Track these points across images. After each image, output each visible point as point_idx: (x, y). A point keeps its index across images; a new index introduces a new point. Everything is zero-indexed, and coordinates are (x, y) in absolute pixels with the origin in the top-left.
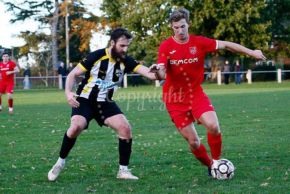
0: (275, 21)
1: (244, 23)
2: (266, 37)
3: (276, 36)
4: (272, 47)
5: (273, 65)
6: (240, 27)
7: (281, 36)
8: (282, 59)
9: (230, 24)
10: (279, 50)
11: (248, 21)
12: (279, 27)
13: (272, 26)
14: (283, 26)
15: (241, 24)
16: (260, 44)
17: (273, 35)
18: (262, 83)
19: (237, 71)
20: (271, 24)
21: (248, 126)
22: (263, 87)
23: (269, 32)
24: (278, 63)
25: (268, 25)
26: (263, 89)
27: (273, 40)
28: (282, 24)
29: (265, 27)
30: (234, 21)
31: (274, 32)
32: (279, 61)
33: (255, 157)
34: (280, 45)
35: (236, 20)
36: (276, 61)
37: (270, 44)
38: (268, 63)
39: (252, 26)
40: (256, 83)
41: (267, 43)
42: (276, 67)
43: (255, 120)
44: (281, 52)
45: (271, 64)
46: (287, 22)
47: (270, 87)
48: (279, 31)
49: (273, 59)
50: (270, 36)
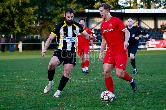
0: (41, 6)
1: (17, 6)
2: (34, 17)
3: (41, 17)
4: (38, 25)
5: (39, 38)
6: (15, 9)
7: (45, 17)
8: (46, 34)
9: (7, 7)
10: (44, 27)
11: (20, 5)
12: (44, 10)
13: (39, 10)
14: (46, 10)
15: (15, 7)
16: (29, 22)
17: (39, 16)
18: (30, 52)
19: (11, 42)
20: (37, 8)
22: (31, 55)
23: (36, 14)
24: (43, 37)
25: (35, 8)
27: (39, 20)
28: (46, 8)
29: (33, 10)
30: (10, 5)
31: (40, 14)
32: (43, 35)
34: (44, 24)
36: (41, 35)
37: (37, 23)
38: (35, 36)
39: (24, 9)
40: (25, 52)
41: (34, 22)
42: (41, 40)
43: (23, 79)
44: (45, 29)
45: (37, 37)
46: (50, 7)
47: (36, 55)
48: (44, 13)
49: (39, 34)
50: (36, 16)
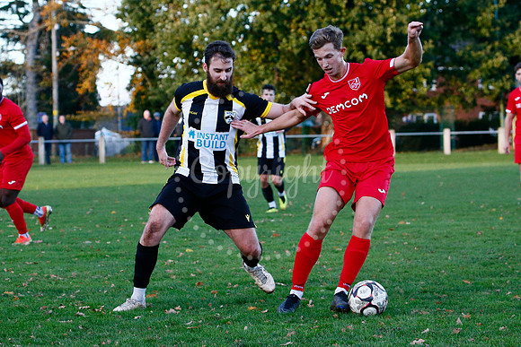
0: (440, 40)
1: (382, 43)
2: (423, 70)
3: (441, 68)
4: (434, 88)
5: (435, 122)
6: (376, 50)
7: (450, 68)
8: (453, 111)
9: (357, 46)
10: (447, 94)
11: (389, 40)
12: (447, 51)
13: (434, 51)
14: (454, 50)
15: (378, 45)
16: (412, 82)
17: (436, 66)
18: (415, 155)
20: (431, 46)
21: (389, 233)
22: (417, 162)
23: (429, 61)
24: (445, 118)
25: (426, 47)
26: (418, 165)
27: (436, 75)
28: (453, 46)
30: (364, 41)
31: (437, 61)
32: (447, 114)
33: (401, 291)
34: (449, 85)
35: (368, 39)
36: (441, 114)
37: (429, 83)
38: (426, 117)
39: (398, 49)
40: (403, 155)
41: (424, 82)
42: (441, 125)
43: (401, 223)
44: (451, 98)
45: (431, 119)
46: (462, 43)
47: (429, 162)
48: (448, 59)
49: (436, 110)
50: (429, 67)
